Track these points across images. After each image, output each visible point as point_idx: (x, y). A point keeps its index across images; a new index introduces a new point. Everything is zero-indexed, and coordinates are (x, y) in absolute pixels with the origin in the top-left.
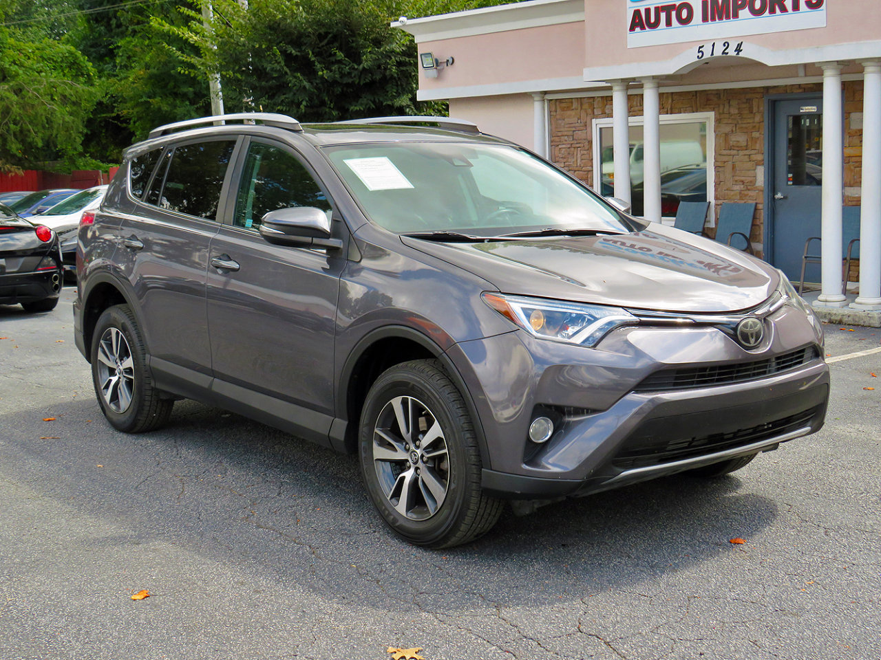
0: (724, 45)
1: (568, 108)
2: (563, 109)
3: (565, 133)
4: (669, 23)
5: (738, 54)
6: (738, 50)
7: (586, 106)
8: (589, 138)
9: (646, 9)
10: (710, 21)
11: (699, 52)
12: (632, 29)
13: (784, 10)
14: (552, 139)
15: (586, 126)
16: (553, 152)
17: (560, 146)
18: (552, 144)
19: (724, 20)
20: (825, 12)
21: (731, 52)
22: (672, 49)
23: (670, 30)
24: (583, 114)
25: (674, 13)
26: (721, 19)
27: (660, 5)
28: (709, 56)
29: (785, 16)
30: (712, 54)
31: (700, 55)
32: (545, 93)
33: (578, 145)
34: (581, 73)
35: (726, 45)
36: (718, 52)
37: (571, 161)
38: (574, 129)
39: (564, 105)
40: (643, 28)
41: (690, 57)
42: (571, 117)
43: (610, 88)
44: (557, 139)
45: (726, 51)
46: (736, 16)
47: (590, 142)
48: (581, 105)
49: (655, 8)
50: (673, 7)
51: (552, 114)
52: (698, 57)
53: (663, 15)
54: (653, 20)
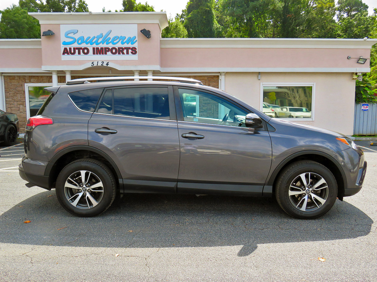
0: (102, 62)
1: (13, 79)
2: (11, 79)
3: (12, 88)
4: (79, 53)
5: (107, 65)
6: (107, 64)
7: (22, 79)
8: (24, 90)
9: (69, 48)
10: (96, 54)
11: (92, 64)
12: (64, 54)
13: (123, 53)
14: (6, 90)
15: (22, 86)
16: (6, 95)
17: (10, 93)
18: (6, 92)
19: (101, 54)
20: (137, 56)
21: (105, 65)
22: (81, 62)
23: (79, 56)
24: (20, 82)
25: (81, 51)
26: (100, 54)
27: (76, 47)
28: (96, 65)
29: (123, 55)
30: (97, 65)
31: (93, 65)
32: (2, 73)
33: (18, 92)
34: (41, 67)
35: (103, 62)
36: (100, 64)
37: (15, 98)
38: (16, 87)
39: (11, 78)
40: (68, 54)
41: (89, 65)
42: (15, 82)
43: (51, 73)
44: (8, 90)
45: (103, 64)
46: (106, 54)
47: (24, 92)
48: (20, 78)
49: (74, 48)
50: (81, 48)
51: (5, 81)
52: (92, 65)
53: (77, 51)
54: (72, 52)
